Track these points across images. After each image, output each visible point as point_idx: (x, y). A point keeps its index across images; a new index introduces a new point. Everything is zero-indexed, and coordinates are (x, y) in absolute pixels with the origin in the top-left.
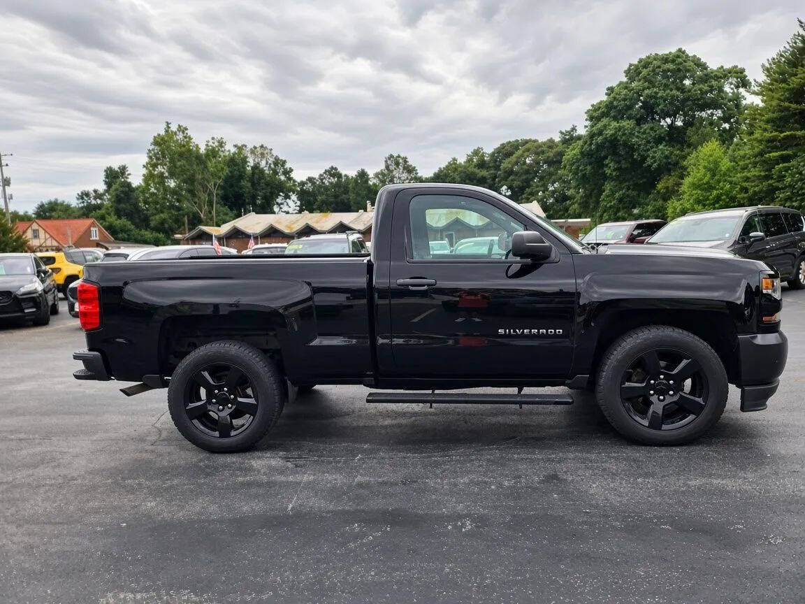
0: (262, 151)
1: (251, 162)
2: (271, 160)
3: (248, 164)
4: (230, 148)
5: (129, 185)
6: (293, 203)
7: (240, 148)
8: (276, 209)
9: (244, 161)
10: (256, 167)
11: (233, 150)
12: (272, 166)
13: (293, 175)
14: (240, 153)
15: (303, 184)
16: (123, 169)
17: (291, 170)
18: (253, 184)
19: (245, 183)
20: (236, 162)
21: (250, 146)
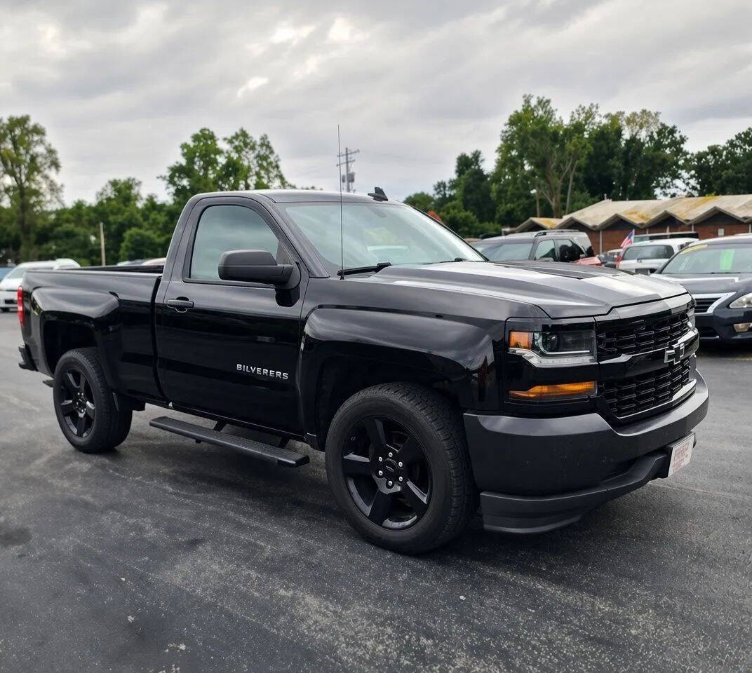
0: (643, 118)
1: (626, 135)
2: (654, 129)
3: (623, 137)
4: (600, 120)
5: (480, 172)
6: (684, 183)
7: (614, 119)
8: (658, 191)
9: (619, 133)
10: (633, 140)
11: (605, 121)
12: (655, 136)
13: (685, 147)
14: (612, 124)
15: (700, 156)
16: (477, 155)
17: (683, 140)
18: (626, 163)
19: (616, 163)
20: (608, 136)
21: (627, 114)
